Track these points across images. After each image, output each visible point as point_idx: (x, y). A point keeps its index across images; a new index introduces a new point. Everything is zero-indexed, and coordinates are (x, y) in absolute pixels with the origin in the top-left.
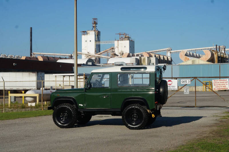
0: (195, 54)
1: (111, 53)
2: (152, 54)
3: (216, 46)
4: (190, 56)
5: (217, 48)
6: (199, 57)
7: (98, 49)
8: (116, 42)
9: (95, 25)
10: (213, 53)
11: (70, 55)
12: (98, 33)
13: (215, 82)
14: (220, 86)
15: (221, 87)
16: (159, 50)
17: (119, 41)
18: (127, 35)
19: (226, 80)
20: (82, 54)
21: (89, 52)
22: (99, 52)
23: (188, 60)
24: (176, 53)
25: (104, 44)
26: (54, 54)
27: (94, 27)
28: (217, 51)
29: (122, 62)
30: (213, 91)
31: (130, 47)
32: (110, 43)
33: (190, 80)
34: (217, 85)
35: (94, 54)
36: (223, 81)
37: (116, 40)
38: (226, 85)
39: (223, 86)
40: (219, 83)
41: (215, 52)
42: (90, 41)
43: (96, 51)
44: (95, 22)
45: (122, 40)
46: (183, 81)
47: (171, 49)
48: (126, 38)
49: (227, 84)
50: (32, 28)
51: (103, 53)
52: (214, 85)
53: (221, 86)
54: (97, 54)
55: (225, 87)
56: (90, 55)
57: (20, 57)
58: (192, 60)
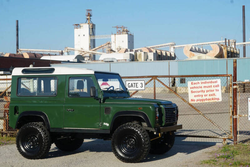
0: (201, 49)
1: (107, 49)
2: (152, 49)
3: (226, 40)
4: (196, 51)
5: (226, 42)
6: (206, 53)
7: (93, 44)
8: (113, 36)
9: (89, 17)
10: (222, 48)
11: (61, 51)
12: (92, 26)
13: (193, 86)
14: (203, 94)
15: (205, 95)
16: (161, 45)
17: (116, 35)
18: (125, 28)
19: (216, 82)
20: (74, 50)
21: (83, 49)
22: (94, 48)
23: (194, 55)
24: (180, 48)
25: (99, 38)
26: (43, 50)
27: (88, 19)
28: (226, 45)
29: (112, 58)
30: (190, 104)
31: (129, 42)
32: (106, 37)
33: (143, 82)
34: (198, 92)
35: (89, 49)
36: (210, 84)
37: (113, 34)
38: (215, 92)
39: (210, 95)
40: (201, 87)
41: (224, 46)
42: (84, 35)
43: (90, 47)
44: (89, 13)
45: (120, 34)
46: (130, 85)
47: (175, 44)
48: (124, 31)
49: (218, 90)
50: (18, 21)
51: (98, 48)
52: (192, 92)
53: (206, 93)
54: (92, 50)
55: (213, 97)
56: (83, 52)
57: (3, 54)
58: (199, 56)
